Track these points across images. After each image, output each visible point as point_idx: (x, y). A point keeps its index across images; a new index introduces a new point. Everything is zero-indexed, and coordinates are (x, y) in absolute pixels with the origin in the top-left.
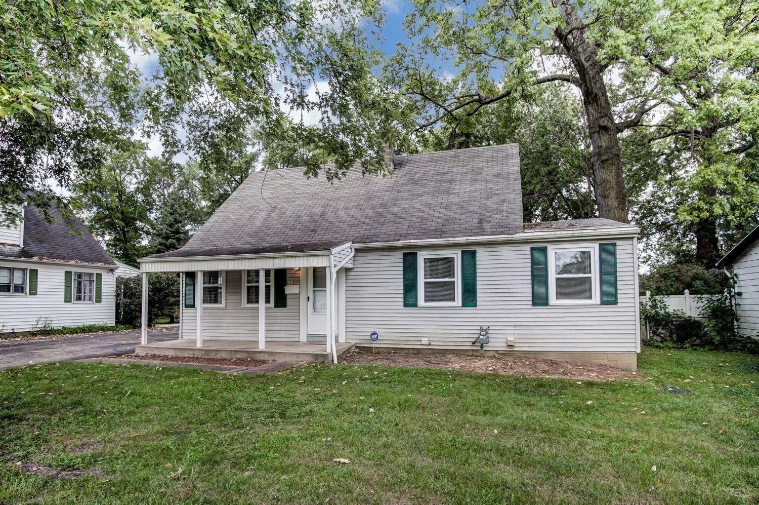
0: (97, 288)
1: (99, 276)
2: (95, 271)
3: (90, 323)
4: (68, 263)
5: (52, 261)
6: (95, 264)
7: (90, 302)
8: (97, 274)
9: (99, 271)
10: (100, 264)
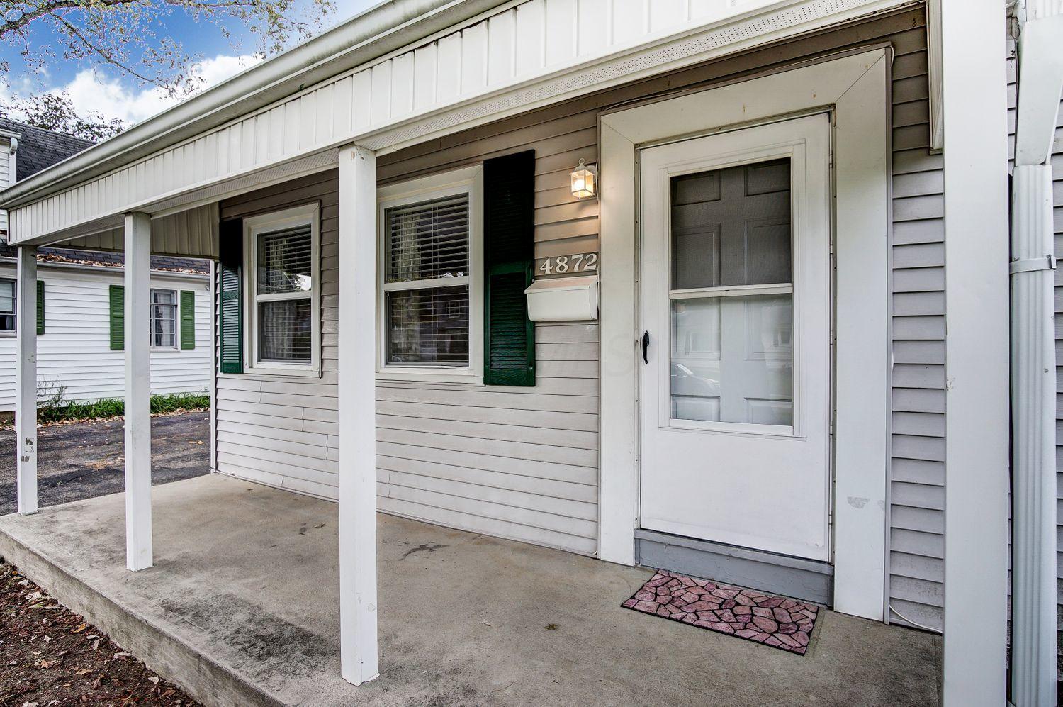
0: (183, 320)
1: (188, 297)
2: (179, 287)
3: (172, 391)
4: (110, 269)
5: (73, 264)
6: (174, 272)
7: (172, 349)
8: (183, 293)
9: (187, 287)
10: (185, 273)
